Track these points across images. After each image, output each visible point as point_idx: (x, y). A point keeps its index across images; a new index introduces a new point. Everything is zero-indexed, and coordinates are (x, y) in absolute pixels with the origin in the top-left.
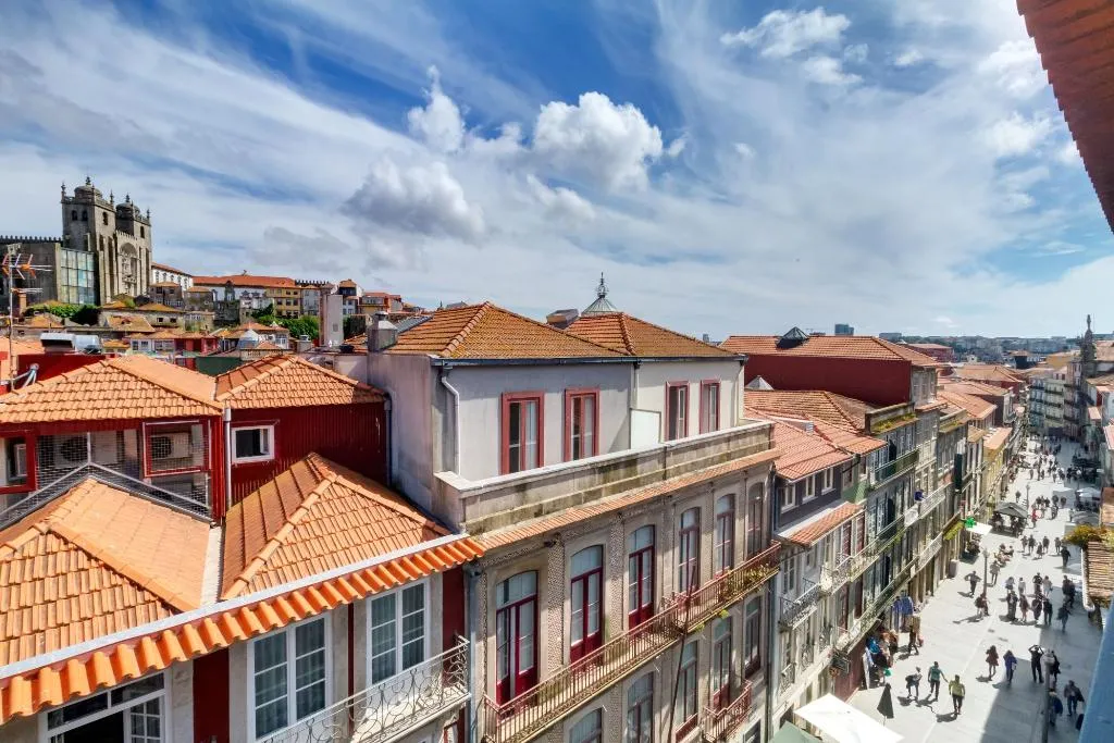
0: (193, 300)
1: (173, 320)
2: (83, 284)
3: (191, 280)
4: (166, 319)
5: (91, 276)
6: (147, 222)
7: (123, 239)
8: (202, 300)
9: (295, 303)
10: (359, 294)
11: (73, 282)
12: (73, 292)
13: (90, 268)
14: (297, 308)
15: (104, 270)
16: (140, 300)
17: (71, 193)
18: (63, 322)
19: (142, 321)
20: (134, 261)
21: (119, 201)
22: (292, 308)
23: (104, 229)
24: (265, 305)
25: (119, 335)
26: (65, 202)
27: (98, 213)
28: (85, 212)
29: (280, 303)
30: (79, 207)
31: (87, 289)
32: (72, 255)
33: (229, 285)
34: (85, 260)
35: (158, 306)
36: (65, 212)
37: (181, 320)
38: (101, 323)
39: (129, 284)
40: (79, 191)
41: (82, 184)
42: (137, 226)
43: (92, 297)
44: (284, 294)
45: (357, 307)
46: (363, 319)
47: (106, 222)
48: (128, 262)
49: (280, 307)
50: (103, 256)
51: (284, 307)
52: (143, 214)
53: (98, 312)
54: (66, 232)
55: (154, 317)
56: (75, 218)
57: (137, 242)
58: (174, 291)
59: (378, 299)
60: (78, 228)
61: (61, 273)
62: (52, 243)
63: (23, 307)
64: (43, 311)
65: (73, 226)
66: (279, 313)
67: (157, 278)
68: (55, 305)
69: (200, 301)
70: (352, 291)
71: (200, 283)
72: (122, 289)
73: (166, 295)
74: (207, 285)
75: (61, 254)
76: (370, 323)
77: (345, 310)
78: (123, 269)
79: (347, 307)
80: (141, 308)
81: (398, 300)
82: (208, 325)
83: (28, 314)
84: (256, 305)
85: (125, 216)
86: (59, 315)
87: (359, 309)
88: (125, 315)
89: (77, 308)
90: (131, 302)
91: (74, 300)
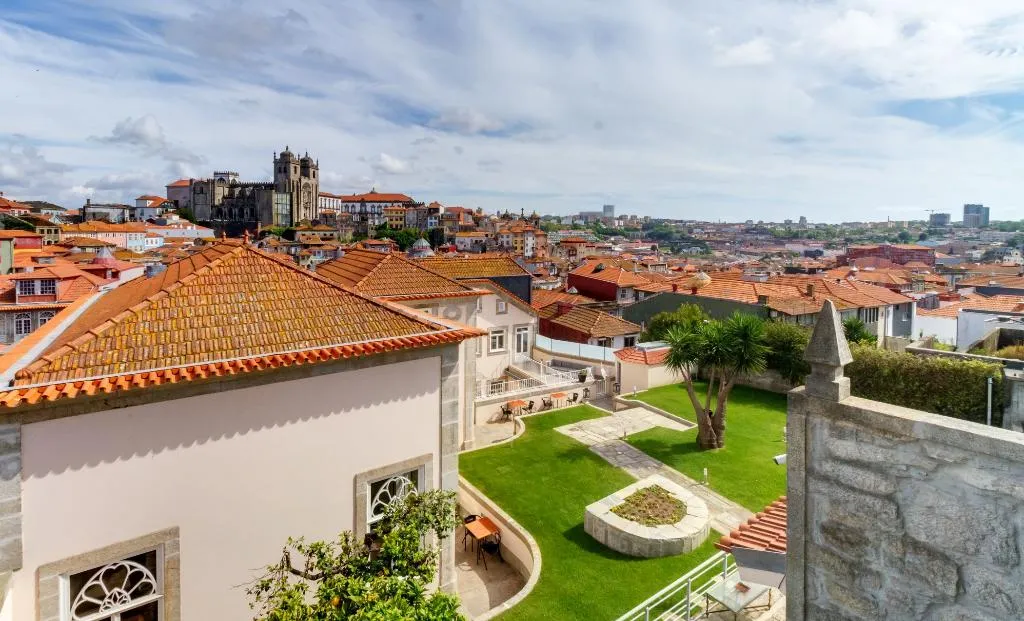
0: (342, 221)
1: (332, 235)
2: (285, 212)
3: (340, 200)
4: (328, 233)
5: (288, 207)
6: (316, 168)
7: (304, 181)
9: (401, 219)
10: (442, 211)
11: (280, 211)
12: (280, 217)
13: (288, 203)
14: (402, 222)
15: (295, 202)
16: (315, 223)
17: (278, 157)
18: (279, 239)
19: (316, 237)
20: (309, 193)
21: (302, 156)
23: (294, 176)
24: (382, 223)
25: (306, 246)
26: (276, 162)
27: (292, 166)
28: (285, 168)
29: (392, 220)
30: (283, 163)
31: (286, 216)
32: (280, 196)
33: (363, 201)
34: (285, 198)
35: (323, 227)
36: (275, 168)
37: (335, 234)
38: (296, 239)
39: (307, 208)
40: (283, 155)
41: (284, 150)
42: (311, 171)
43: (289, 219)
44: (394, 214)
45: (439, 221)
46: (442, 230)
47: (295, 172)
48: (306, 194)
49: (391, 222)
50: (295, 194)
51: (394, 223)
52: (315, 163)
53: (294, 232)
54: (275, 180)
55: (322, 233)
56: (280, 172)
57: (312, 181)
58: (332, 216)
59: (454, 214)
60: (281, 176)
61: (275, 206)
62: (270, 187)
63: (260, 230)
64: (270, 232)
65: (279, 175)
66: (391, 226)
67: (321, 201)
68: (273, 228)
69: (346, 221)
70: (437, 210)
71: (346, 200)
72: (303, 211)
73: (327, 218)
74: (349, 202)
75: (276, 197)
76: (447, 232)
77: (432, 223)
78: (304, 199)
79: (433, 221)
80: (315, 228)
81: (470, 213)
82: (349, 236)
83: (263, 234)
84: (377, 223)
85: (306, 166)
86: (276, 234)
87: (441, 222)
88: (308, 233)
89: (284, 229)
90: (310, 224)
91: (280, 222)
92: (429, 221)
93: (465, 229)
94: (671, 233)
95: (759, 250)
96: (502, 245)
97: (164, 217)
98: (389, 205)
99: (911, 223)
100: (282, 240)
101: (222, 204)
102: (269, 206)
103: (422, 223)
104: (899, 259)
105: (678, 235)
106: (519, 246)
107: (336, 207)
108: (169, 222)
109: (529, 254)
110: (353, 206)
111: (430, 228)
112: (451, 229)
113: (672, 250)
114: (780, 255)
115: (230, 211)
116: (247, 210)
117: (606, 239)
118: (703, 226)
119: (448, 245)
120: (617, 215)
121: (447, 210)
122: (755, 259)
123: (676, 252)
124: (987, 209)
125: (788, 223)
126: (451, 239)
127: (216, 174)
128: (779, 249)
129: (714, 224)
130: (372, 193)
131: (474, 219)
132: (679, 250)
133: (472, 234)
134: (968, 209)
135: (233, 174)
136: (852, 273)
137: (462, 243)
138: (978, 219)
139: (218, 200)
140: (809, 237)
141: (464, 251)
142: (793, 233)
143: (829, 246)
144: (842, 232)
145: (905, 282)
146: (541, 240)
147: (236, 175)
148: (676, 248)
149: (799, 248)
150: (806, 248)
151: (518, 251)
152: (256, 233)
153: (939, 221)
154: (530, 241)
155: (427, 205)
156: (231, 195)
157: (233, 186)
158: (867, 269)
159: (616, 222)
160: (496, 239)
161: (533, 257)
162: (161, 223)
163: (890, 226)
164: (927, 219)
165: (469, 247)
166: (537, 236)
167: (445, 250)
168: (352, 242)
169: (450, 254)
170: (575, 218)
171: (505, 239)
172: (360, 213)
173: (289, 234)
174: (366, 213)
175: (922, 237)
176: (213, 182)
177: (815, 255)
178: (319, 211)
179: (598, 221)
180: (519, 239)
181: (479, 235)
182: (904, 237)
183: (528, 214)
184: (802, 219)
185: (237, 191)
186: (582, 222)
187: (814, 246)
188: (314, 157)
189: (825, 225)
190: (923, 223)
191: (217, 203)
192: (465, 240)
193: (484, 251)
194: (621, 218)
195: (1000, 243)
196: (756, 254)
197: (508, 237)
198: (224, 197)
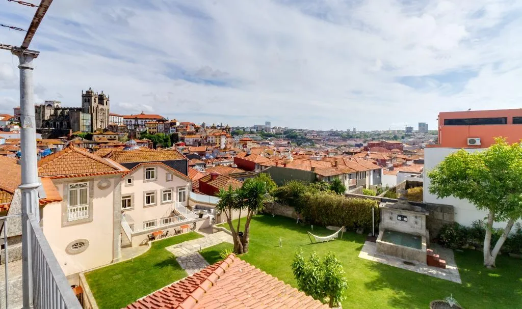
0: (121, 129)
1: (115, 137)
2: (88, 124)
3: (122, 118)
4: (113, 136)
5: (90, 121)
6: (108, 100)
7: (100, 107)
8: (124, 129)
9: (155, 129)
10: (178, 124)
11: (85, 124)
12: (85, 127)
13: (90, 119)
14: (156, 130)
15: (94, 118)
16: (105, 130)
17: (85, 93)
18: (82, 140)
19: (105, 138)
20: (104, 113)
21: (100, 93)
22: (154, 130)
23: (94, 104)
24: (145, 130)
25: (98, 144)
26: (83, 96)
27: (93, 99)
28: (89, 99)
29: (150, 129)
30: (87, 97)
31: (88, 126)
32: (85, 115)
33: (136, 119)
34: (88, 116)
35: (110, 133)
36: (83, 99)
37: (117, 137)
38: (93, 140)
39: (102, 122)
40: (87, 92)
41: (88, 90)
42: (105, 101)
43: (90, 128)
44: (152, 126)
45: (176, 129)
46: (178, 134)
47: (95, 102)
48: (102, 114)
49: (150, 130)
50: (94, 114)
51: (152, 130)
52: (107, 97)
53: (92, 135)
54: (83, 106)
55: (109, 136)
56: (86, 101)
57: (105, 107)
58: (116, 126)
59: (184, 126)
60: (86, 104)
61: (81, 122)
62: (79, 110)
63: (71, 134)
64: (77, 136)
65: (85, 103)
66: (150, 132)
67: (111, 119)
68: (80, 133)
69: (123, 129)
70: (175, 124)
71: (126, 118)
72: (99, 124)
73: (113, 128)
74: (128, 119)
75: (82, 115)
76: (180, 135)
77: (172, 131)
78: (100, 117)
79: (173, 129)
80: (106, 133)
81: (193, 125)
82: (126, 138)
83: (73, 137)
84: (141, 130)
85: (101, 99)
86: (81, 137)
87: (177, 130)
88: (100, 136)
89: (86, 133)
90: (102, 131)
91: (85, 130)
92: (171, 129)
93: (190, 134)
94: (297, 136)
95: (336, 144)
96: (209, 142)
97: (9, 127)
98: (151, 120)
99: (398, 131)
100: (84, 140)
101: (50, 119)
102: (78, 120)
103: (166, 130)
104: (389, 147)
105: (300, 137)
106: (218, 142)
107: (119, 122)
108: (11, 130)
109: (223, 146)
110: (131, 121)
111: (171, 133)
112: (183, 134)
113: (297, 144)
114: (345, 146)
115: (55, 123)
116: (65, 123)
117: (266, 139)
118: (311, 132)
119: (180, 142)
120: (272, 127)
121: (181, 124)
122: (334, 148)
123: (299, 145)
124: (427, 125)
125: (349, 131)
126: (183, 139)
127: (46, 102)
128: (344, 143)
129: (316, 132)
130: (142, 114)
131: (195, 128)
132: (300, 144)
133: (193, 136)
134: (420, 125)
135: (57, 102)
136: (368, 155)
137: (188, 141)
138: (424, 129)
139: (47, 117)
140: (357, 138)
141: (189, 145)
142: (350, 136)
143: (365, 142)
144: (371, 135)
145: (389, 158)
146: (230, 140)
147: (59, 102)
148: (299, 143)
149: (352, 142)
150: (355, 143)
151: (218, 145)
152: (68, 136)
153: (409, 129)
154: (223, 140)
155: (170, 121)
156: (56, 113)
157: (57, 109)
158: (374, 152)
159: (272, 130)
160: (206, 139)
161: (225, 148)
162: (7, 130)
163: (390, 132)
164: (404, 129)
165: (192, 143)
166: (227, 137)
167: (178, 145)
168: (126, 141)
169: (181, 147)
170: (252, 128)
171: (211, 139)
172: (135, 125)
173: (89, 137)
174: (138, 125)
175: (403, 138)
176: (44, 106)
177: (358, 146)
178: (110, 124)
179: (263, 129)
180: (218, 139)
181: (197, 137)
182: (395, 138)
183: (224, 125)
184: (354, 129)
185: (59, 112)
186: (255, 130)
187: (359, 142)
188: (106, 94)
189: (364, 132)
190: (403, 131)
191: (46, 118)
192: (189, 139)
193: (200, 145)
194: (274, 128)
195: (432, 140)
196: (334, 146)
197: (212, 138)
198: (51, 115)
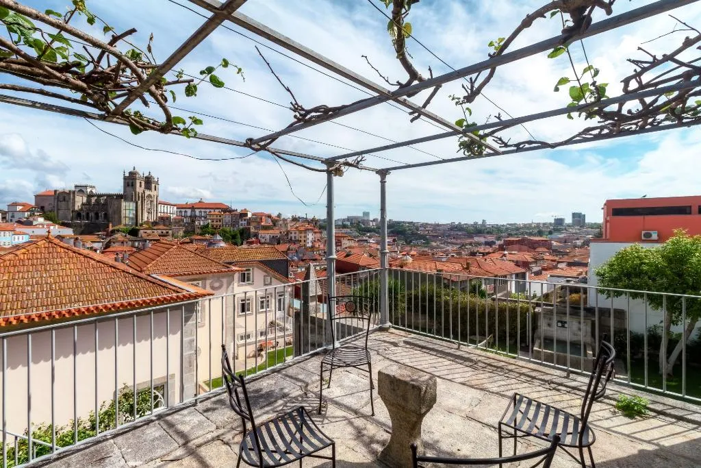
0: (176, 222)
1: (167, 232)
2: (131, 216)
3: (175, 207)
4: (164, 231)
5: (134, 212)
6: (157, 183)
7: (147, 192)
8: (179, 222)
9: (220, 221)
10: (250, 215)
11: (127, 215)
12: (127, 219)
13: (134, 209)
14: (221, 223)
15: (140, 207)
16: (155, 223)
17: (127, 175)
18: (126, 236)
19: (155, 234)
20: (151, 201)
21: (146, 174)
22: (218, 223)
23: (140, 189)
24: (206, 223)
26: (125, 178)
27: (138, 182)
28: (132, 183)
30: (130, 180)
31: (132, 218)
32: (127, 204)
33: (193, 208)
34: (132, 205)
35: (161, 227)
36: (125, 183)
37: (170, 232)
38: (140, 236)
39: (149, 213)
40: (130, 173)
41: (132, 170)
42: (153, 185)
43: (135, 221)
44: (215, 217)
45: (248, 223)
46: (249, 228)
47: (141, 186)
48: (149, 202)
49: (213, 223)
50: (139, 203)
51: (215, 223)
52: (156, 180)
53: (139, 230)
54: (124, 192)
55: (160, 231)
56: (128, 185)
57: (153, 193)
58: (169, 218)
59: (258, 218)
60: (129, 189)
61: (123, 212)
62: (120, 197)
63: (111, 228)
64: (118, 231)
65: (127, 188)
66: (213, 226)
67: (161, 208)
68: (122, 227)
70: (246, 215)
71: (180, 207)
72: (146, 215)
73: (165, 220)
74: (182, 208)
75: (124, 204)
76: (252, 230)
77: (242, 224)
78: (146, 207)
79: (243, 222)
80: (155, 228)
81: (269, 216)
82: (181, 233)
83: (113, 232)
84: (202, 224)
85: (149, 182)
86: (124, 232)
87: (249, 223)
88: (148, 231)
89: (130, 228)
90: (150, 225)
91: (127, 223)
92: (240, 222)
93: (266, 228)
94: (405, 230)
95: (459, 241)
96: (291, 239)
97: (31, 219)
98: (212, 211)
99: (544, 224)
100: (128, 236)
101: (82, 209)
102: (118, 211)
103: (234, 224)
104: (533, 246)
105: (410, 232)
106: (303, 239)
107: (172, 212)
108: (35, 223)
109: (310, 245)
110: (186, 212)
111: (241, 227)
112: (256, 228)
113: (406, 242)
114: (471, 244)
115: (88, 214)
116: (102, 214)
117: (364, 234)
118: (425, 225)
119: (253, 239)
120: (371, 218)
121: (253, 215)
122: (456, 247)
123: (408, 243)
124: (584, 216)
125: (476, 224)
126: (256, 235)
127: (76, 186)
128: (469, 241)
129: (431, 225)
130: (200, 202)
131: (272, 221)
132: (411, 242)
133: (271, 231)
134: (574, 215)
135: (91, 187)
136: (505, 255)
137: (263, 238)
138: (580, 221)
139: (78, 206)
140: (488, 233)
141: (265, 243)
142: (478, 230)
143: (499, 239)
144: (507, 229)
145: (533, 260)
146: (318, 235)
147: (94, 187)
148: (408, 241)
149: (482, 240)
150: (486, 240)
151: (302, 243)
152: (107, 232)
153: (559, 221)
154: (310, 236)
155: (239, 211)
156: (89, 202)
157: (90, 196)
158: (513, 252)
159: (371, 223)
160: (287, 234)
161: (313, 247)
162: (29, 223)
163: (533, 226)
164: (553, 221)
165: (268, 241)
166: (315, 233)
167: (252, 243)
168: (183, 237)
169: (254, 246)
170: (344, 220)
171: (293, 235)
172: (190, 217)
173: (134, 232)
174: (196, 216)
175: (550, 233)
176: (74, 192)
177: (490, 244)
178: (159, 215)
179: (359, 222)
180: (303, 235)
181: (275, 232)
182: (540, 233)
183: (310, 217)
184: (484, 221)
185: (93, 200)
186: (349, 223)
187: (490, 238)
188: (155, 175)
189: (497, 225)
190: (550, 224)
191: (76, 208)
192: (266, 235)
193: (279, 243)
194: (374, 220)
195: (591, 236)
196: (456, 244)
197: (295, 233)
198: (83, 204)
